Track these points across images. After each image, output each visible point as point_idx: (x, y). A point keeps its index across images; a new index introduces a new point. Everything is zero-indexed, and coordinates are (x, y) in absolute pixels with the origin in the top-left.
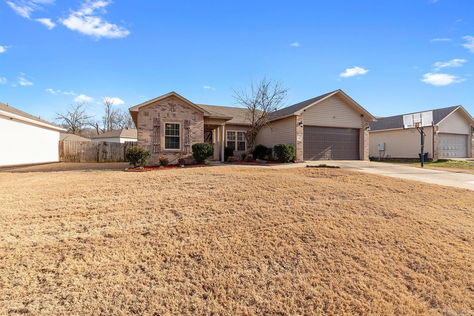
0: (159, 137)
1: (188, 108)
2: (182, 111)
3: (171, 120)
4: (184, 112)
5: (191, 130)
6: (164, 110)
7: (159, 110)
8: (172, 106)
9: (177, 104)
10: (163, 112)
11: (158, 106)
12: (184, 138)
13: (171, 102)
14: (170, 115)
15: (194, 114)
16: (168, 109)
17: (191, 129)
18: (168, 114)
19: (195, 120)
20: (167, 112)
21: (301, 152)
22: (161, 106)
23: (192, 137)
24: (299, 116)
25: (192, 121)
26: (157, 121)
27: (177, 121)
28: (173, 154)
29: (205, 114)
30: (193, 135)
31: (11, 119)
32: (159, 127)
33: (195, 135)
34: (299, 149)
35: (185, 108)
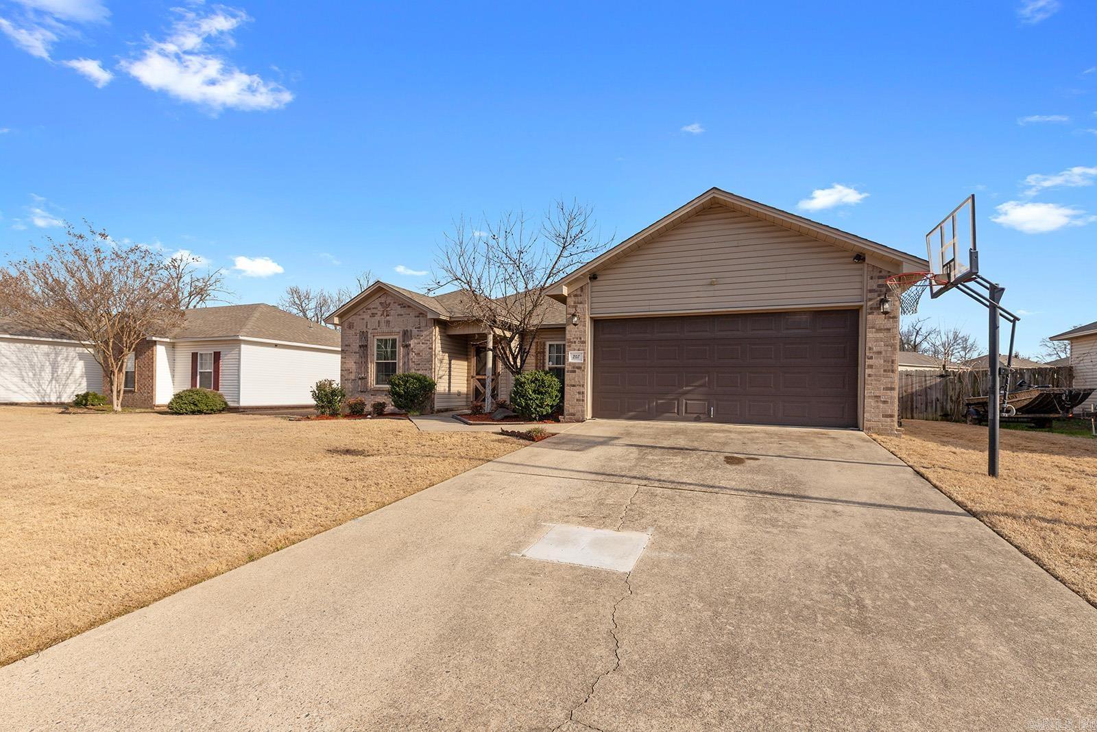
0: (366, 363)
1: (409, 307)
2: (399, 313)
3: (383, 333)
4: (402, 315)
5: (412, 349)
6: (373, 315)
7: (366, 317)
8: (385, 306)
9: (392, 302)
10: (373, 320)
11: (366, 309)
12: (401, 364)
13: (383, 300)
14: (383, 324)
15: (418, 317)
16: (379, 313)
17: (412, 346)
18: (379, 321)
19: (419, 328)
20: (377, 318)
21: (579, 393)
22: (370, 309)
23: (414, 362)
24: (576, 296)
25: (415, 331)
26: (364, 335)
27: (391, 333)
28: (386, 395)
29: (430, 316)
30: (416, 358)
31: (276, 346)
32: (366, 346)
33: (420, 358)
34: (574, 386)
35: (405, 307)
